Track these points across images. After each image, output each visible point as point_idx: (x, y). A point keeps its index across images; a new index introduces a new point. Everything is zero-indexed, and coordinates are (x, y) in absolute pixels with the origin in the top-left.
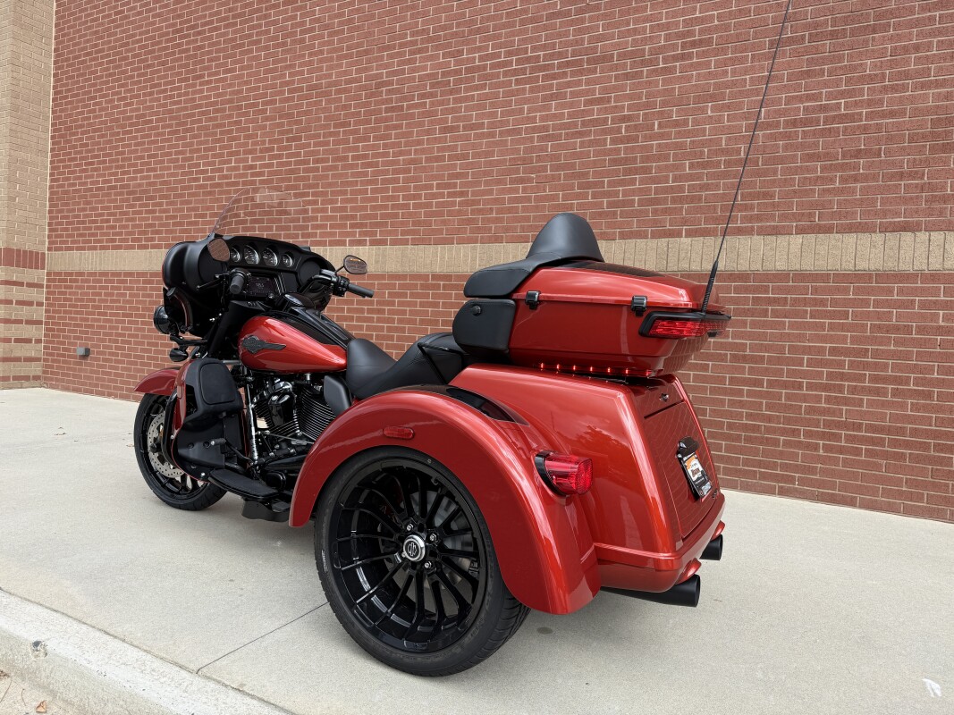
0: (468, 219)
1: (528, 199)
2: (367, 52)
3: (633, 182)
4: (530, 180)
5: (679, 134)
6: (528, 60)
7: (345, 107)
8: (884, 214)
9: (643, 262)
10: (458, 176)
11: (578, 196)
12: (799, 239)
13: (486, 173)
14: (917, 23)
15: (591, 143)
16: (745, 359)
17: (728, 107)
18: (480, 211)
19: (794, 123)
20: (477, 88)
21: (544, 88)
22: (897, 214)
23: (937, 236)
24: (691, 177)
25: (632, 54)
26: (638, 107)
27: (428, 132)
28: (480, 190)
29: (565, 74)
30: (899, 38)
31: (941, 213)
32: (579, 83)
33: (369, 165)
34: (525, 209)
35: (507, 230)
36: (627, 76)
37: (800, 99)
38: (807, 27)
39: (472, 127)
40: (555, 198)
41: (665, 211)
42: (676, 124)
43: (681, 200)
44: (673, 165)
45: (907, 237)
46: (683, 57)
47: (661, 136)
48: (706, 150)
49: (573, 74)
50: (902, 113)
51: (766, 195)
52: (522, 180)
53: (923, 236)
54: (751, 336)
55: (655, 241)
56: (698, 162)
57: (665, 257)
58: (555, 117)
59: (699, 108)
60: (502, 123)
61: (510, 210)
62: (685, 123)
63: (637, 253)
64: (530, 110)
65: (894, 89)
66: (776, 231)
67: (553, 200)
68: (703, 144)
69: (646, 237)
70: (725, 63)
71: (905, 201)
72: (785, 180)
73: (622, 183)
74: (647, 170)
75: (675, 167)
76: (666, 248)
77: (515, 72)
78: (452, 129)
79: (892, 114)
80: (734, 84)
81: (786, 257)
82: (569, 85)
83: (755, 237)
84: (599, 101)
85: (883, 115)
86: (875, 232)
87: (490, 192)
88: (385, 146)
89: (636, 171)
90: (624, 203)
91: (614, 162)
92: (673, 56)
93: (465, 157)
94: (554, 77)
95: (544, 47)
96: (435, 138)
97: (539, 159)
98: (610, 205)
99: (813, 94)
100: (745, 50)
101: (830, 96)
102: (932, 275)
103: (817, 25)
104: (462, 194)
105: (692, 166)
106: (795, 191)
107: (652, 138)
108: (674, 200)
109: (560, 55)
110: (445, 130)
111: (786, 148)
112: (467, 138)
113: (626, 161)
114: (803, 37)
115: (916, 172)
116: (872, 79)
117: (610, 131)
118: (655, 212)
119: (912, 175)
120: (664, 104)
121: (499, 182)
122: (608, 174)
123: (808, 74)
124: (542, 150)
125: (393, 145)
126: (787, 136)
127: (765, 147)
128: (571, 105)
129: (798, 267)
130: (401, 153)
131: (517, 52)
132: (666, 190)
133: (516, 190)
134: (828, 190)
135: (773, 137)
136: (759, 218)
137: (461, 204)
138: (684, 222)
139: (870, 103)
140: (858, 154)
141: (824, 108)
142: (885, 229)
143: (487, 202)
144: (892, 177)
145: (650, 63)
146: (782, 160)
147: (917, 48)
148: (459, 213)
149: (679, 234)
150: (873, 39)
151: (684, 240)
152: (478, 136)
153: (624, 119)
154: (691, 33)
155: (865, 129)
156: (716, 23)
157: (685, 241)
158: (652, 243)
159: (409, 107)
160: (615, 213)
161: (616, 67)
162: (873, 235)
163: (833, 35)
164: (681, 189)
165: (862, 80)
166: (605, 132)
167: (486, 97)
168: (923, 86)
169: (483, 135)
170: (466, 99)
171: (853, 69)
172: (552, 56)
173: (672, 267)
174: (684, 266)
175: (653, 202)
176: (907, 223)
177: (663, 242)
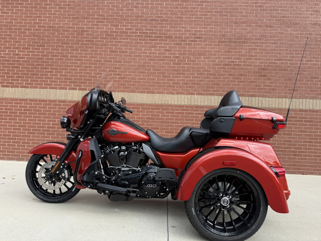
0: (122, 84)
1: (145, 79)
2: (77, 18)
3: (180, 77)
4: (145, 73)
5: (193, 64)
6: (144, 33)
7: (66, 37)
8: (248, 92)
9: (184, 102)
10: (117, 68)
11: (162, 80)
13: (128, 69)
14: (254, 43)
15: (166, 63)
17: (208, 58)
18: (126, 81)
19: (225, 65)
20: (124, 39)
21: (149, 43)
22: (251, 92)
23: (260, 98)
24: (197, 77)
25: (179, 38)
26: (181, 54)
27: (105, 51)
28: (126, 74)
29: (156, 40)
30: (250, 46)
31: (261, 92)
32: (161, 44)
33: (78, 60)
34: (144, 82)
35: (137, 89)
36: (177, 44)
37: (227, 58)
38: (228, 39)
39: (123, 52)
40: (154, 79)
41: (190, 87)
42: (193, 61)
43: (194, 84)
44: (192, 73)
45: (254, 98)
46: (194, 41)
47: (188, 64)
48: (201, 70)
49: (160, 40)
50: (251, 66)
51: (218, 84)
52: (142, 73)
53: (257, 98)
55: (187, 96)
56: (199, 73)
57: (190, 101)
58: (154, 53)
59: (199, 57)
60: (134, 53)
61: (138, 82)
62: (195, 61)
63: (182, 99)
64: (145, 50)
65: (250, 59)
67: (154, 80)
68: (201, 68)
69: (184, 94)
70: (206, 45)
71: (253, 89)
72: (223, 80)
73: (176, 77)
74: (184, 74)
75: (193, 74)
77: (139, 36)
78: (115, 52)
79: (249, 66)
80: (209, 51)
82: (158, 43)
83: (216, 96)
84: (169, 50)
85: (247, 65)
86: (246, 96)
87: (131, 75)
88: (86, 54)
89: (181, 74)
90: (177, 83)
91: (174, 70)
92: (191, 40)
93: (121, 62)
94: (153, 40)
95: (149, 30)
96: (108, 54)
97: (148, 66)
98: (173, 83)
99: (230, 58)
100: (212, 42)
101: (234, 59)
103: (230, 39)
104: (119, 75)
105: (197, 74)
106: (226, 84)
107: (185, 64)
108: (192, 84)
109: (155, 33)
110: (112, 51)
111: (223, 71)
112: (121, 56)
113: (177, 70)
114: (227, 41)
115: (255, 81)
116: (244, 55)
117: (172, 60)
118: (187, 87)
119: (254, 82)
120: (189, 54)
121: (134, 72)
122: (172, 74)
123: (229, 52)
124: (149, 63)
125: (89, 54)
126: (224, 68)
127: (218, 71)
128: (159, 50)
130: (93, 57)
131: (140, 30)
132: (190, 81)
133: (140, 76)
134: (234, 84)
135: (220, 68)
136: (216, 91)
137: (118, 78)
138: (196, 91)
139: (244, 62)
140: (241, 75)
141: (233, 62)
142: (249, 96)
143: (129, 78)
144: (250, 82)
145: (184, 41)
146: (222, 75)
147: (254, 49)
148: (118, 81)
149: (194, 94)
150: (244, 45)
151: (195, 96)
152: (125, 55)
153: (177, 57)
154: (196, 34)
155: (243, 69)
156: (204, 33)
157: (196, 96)
158: (186, 96)
159: (96, 41)
160: (174, 86)
161: (174, 41)
163: (235, 42)
164: (194, 81)
165: (242, 55)
166: (170, 60)
167: (128, 43)
168: (256, 59)
169: (127, 56)
170: (120, 42)
171: (240, 52)
172: (152, 33)
173: (193, 104)
174: (196, 103)
175: (186, 84)
176: (253, 94)
177: (190, 96)
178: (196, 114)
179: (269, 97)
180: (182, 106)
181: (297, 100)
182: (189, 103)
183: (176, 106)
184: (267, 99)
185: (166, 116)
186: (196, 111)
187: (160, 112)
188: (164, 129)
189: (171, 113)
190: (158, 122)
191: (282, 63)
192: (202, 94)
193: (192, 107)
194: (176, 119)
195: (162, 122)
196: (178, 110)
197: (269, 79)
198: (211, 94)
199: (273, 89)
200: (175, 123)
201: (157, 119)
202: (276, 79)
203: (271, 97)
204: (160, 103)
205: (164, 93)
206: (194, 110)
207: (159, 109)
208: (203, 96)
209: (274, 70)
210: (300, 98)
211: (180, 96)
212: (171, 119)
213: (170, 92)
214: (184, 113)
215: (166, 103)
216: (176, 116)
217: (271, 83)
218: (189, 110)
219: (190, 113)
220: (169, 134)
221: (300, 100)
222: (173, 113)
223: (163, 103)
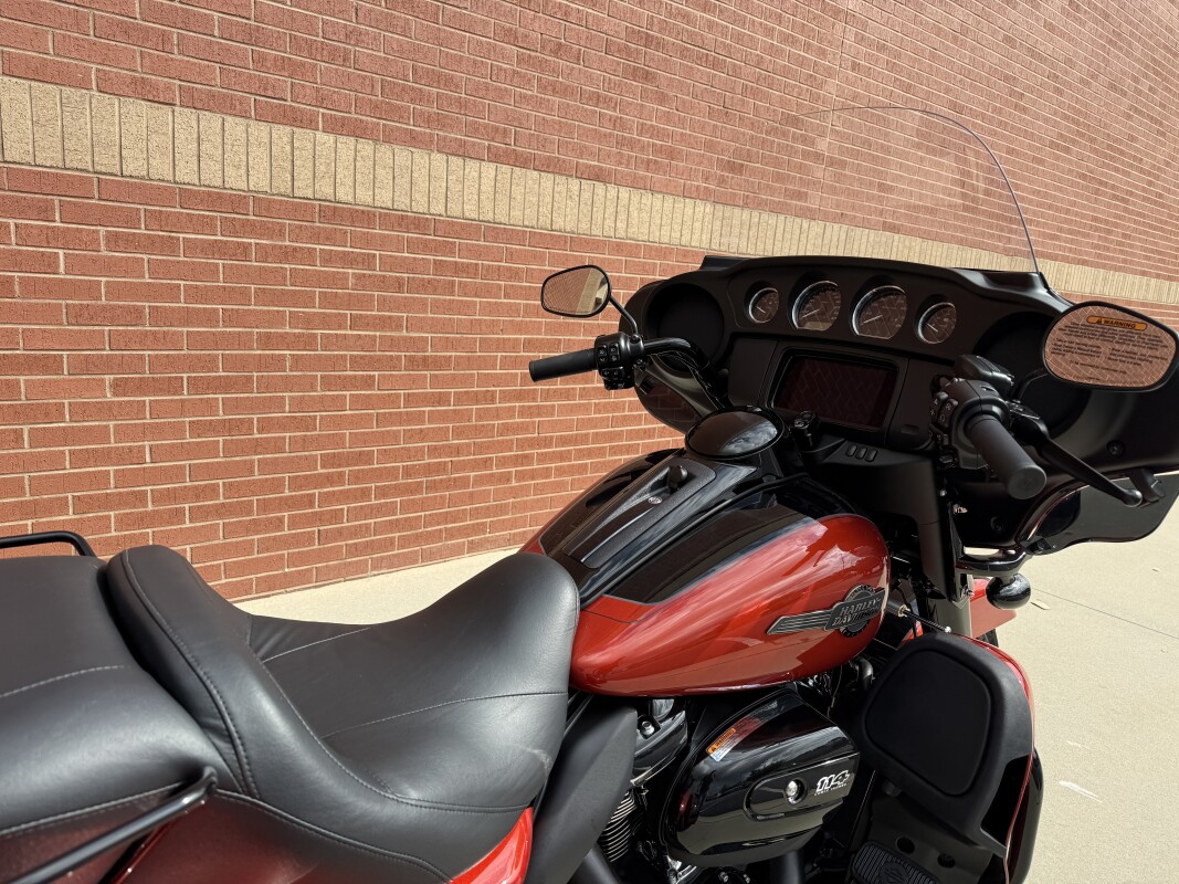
9: (243, 171)
12: (489, 169)
16: (425, 363)
22: (592, 154)
23: (624, 193)
31: (629, 162)
41: (282, 65)
45: (600, 187)
51: (449, 82)
53: (612, 190)
54: (434, 326)
55: (264, 127)
57: (288, 165)
63: (228, 147)
66: (463, 152)
76: (288, 148)
81: (476, 197)
86: (571, 176)
102: (618, 245)
115: (610, 99)
129: (490, 217)
136: (440, 121)
138: (321, 99)
142: (581, 174)
149: (310, 124)
151: (319, 135)
157: (326, 139)
158: (260, 130)
162: (570, 179)
173: (303, 190)
174: (325, 190)
175: (251, 37)
176: (601, 169)
177: (282, 132)
178: (328, 258)
179: (653, 191)
180: (236, 201)
181: (737, 211)
182: (282, 185)
183: (187, 196)
184: (647, 198)
185: (108, 267)
186: (329, 238)
187: (52, 237)
188: (107, 365)
189: (151, 244)
190: (50, 314)
191: (711, 25)
192: (358, 131)
193: (298, 208)
194: (195, 294)
195: (77, 316)
196: (206, 225)
197: (662, 99)
198: (412, 140)
199: (672, 154)
200: (188, 317)
201: (30, 287)
202: (684, 102)
203: (661, 192)
204: (49, 157)
205: (83, 84)
206: (316, 236)
207: (45, 212)
208: (366, 147)
209: (684, 54)
210: (745, 206)
211: (211, 121)
212: (151, 292)
213: (134, 81)
214: (246, 247)
215: (107, 162)
216: (194, 272)
217: (668, 118)
218: (281, 235)
219: (287, 254)
220: (147, 399)
221: (746, 213)
222: (170, 245)
223: (79, 160)
